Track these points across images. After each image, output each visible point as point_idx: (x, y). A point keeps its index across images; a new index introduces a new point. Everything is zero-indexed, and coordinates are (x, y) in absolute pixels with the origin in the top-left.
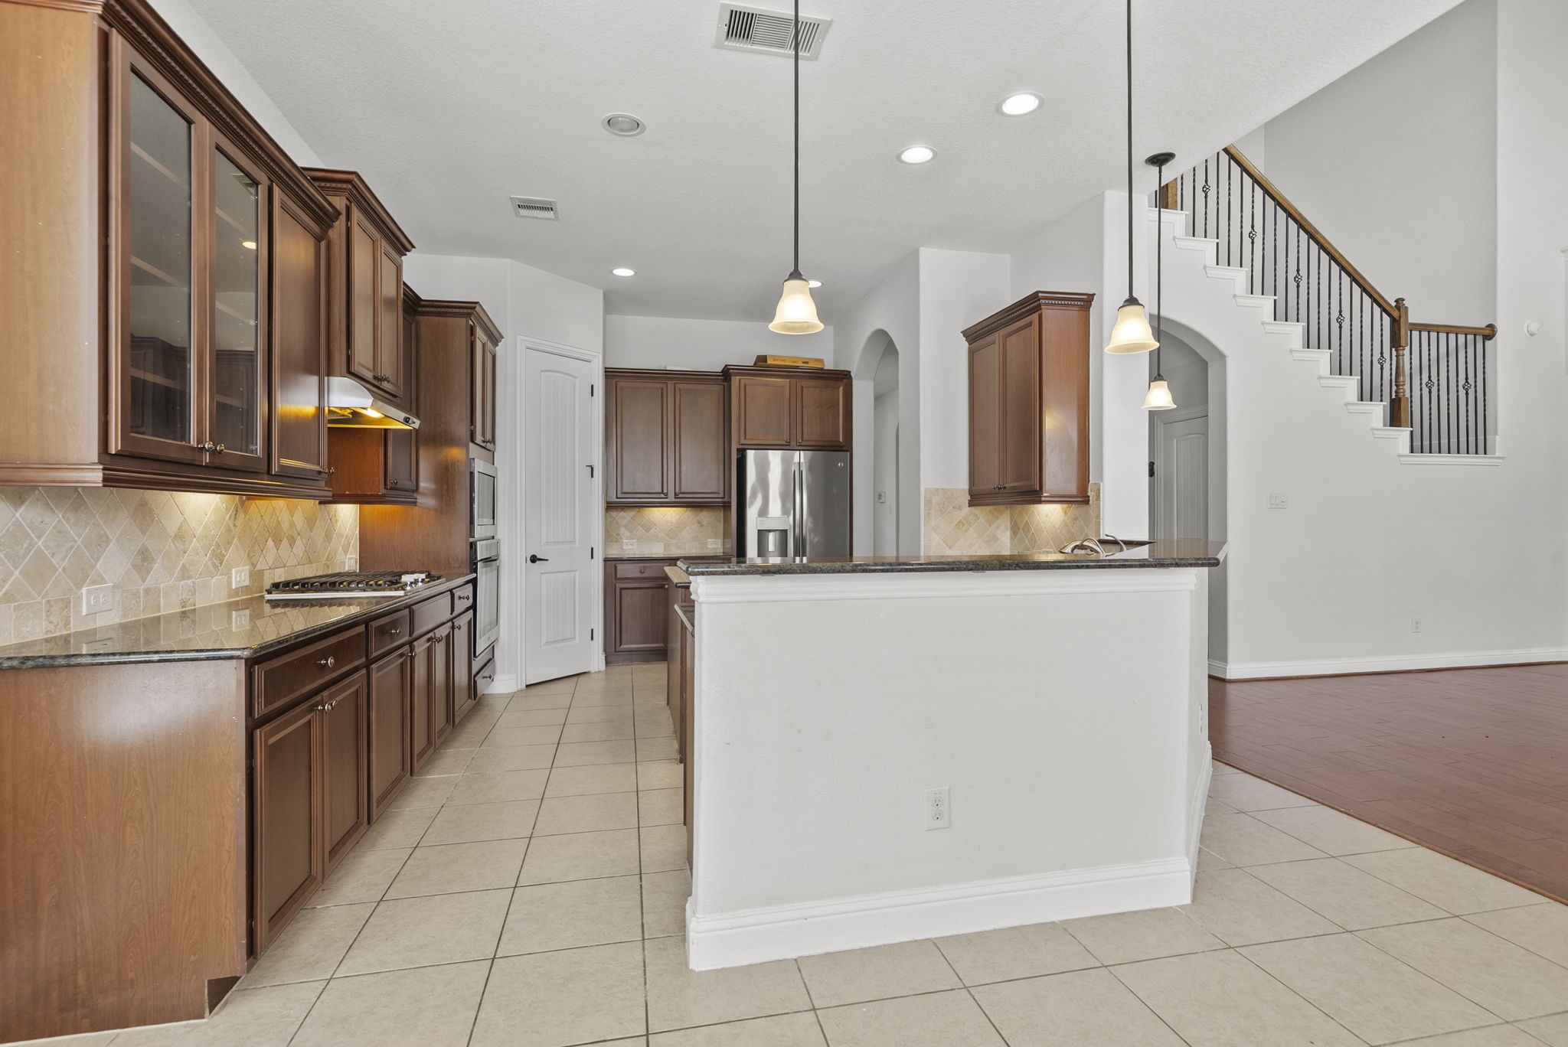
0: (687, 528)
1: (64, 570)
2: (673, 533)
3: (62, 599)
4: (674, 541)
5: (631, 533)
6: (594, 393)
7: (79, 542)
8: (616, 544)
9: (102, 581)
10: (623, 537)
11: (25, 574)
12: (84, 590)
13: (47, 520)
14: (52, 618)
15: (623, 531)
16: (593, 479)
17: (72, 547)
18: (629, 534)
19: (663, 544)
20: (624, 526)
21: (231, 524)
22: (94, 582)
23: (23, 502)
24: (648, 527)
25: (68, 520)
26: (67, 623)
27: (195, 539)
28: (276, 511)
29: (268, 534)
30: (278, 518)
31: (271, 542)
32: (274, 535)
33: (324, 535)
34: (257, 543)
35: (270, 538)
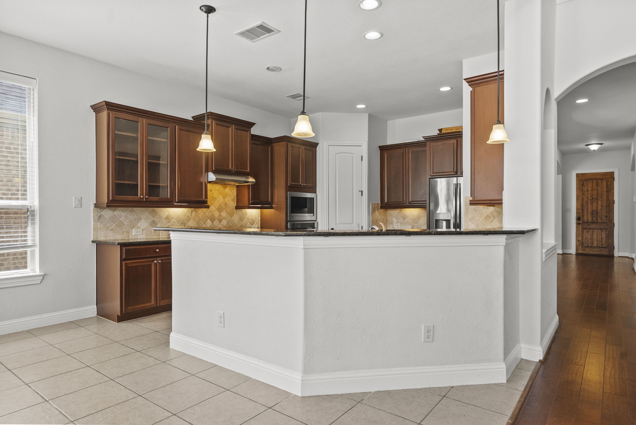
0: (422, 218)
1: (127, 225)
2: (416, 220)
3: (127, 231)
4: (416, 225)
5: (397, 220)
6: (363, 159)
7: (132, 219)
8: (391, 225)
9: (139, 228)
10: (394, 222)
11: (117, 225)
12: (133, 230)
13: (122, 214)
14: (124, 235)
15: (394, 219)
16: (362, 197)
17: (130, 220)
18: (396, 221)
19: (411, 225)
20: (394, 217)
21: (189, 215)
22: (137, 228)
23: (116, 211)
24: (404, 218)
25: (128, 214)
26: (128, 236)
27: (174, 219)
28: (212, 211)
29: (207, 218)
30: (212, 213)
31: (209, 221)
32: (211, 218)
33: (239, 219)
34: (202, 221)
35: (209, 219)
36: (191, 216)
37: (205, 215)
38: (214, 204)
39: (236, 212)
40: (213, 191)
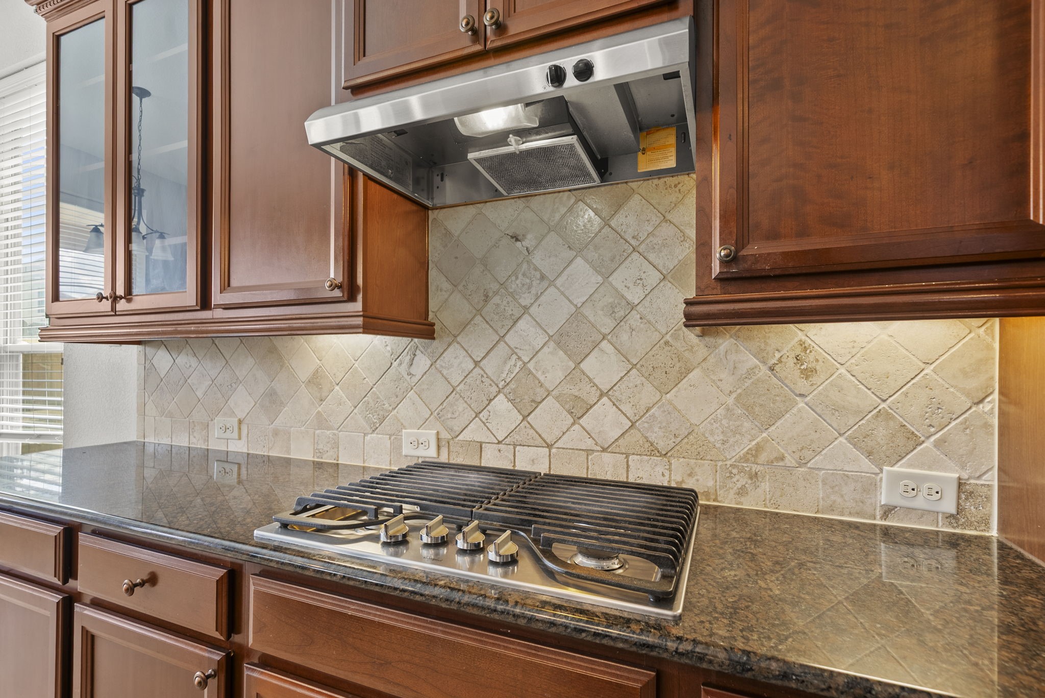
3: (202, 423)
9: (233, 414)
11: (180, 400)
12: (217, 419)
13: (193, 364)
14: (195, 435)
22: (226, 414)
25: (207, 364)
26: (205, 440)
27: (337, 388)
28: (520, 353)
29: (494, 389)
30: (525, 364)
31: (501, 403)
32: (514, 391)
33: (731, 401)
34: (461, 400)
35: (501, 396)
36: (408, 378)
37: (477, 370)
38: (532, 310)
39: (702, 352)
40: (529, 236)
